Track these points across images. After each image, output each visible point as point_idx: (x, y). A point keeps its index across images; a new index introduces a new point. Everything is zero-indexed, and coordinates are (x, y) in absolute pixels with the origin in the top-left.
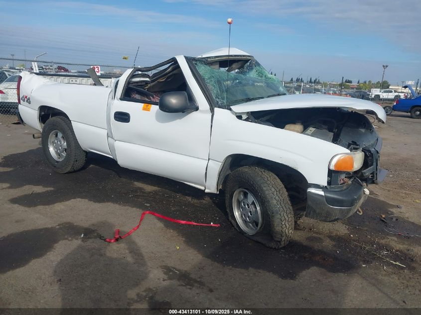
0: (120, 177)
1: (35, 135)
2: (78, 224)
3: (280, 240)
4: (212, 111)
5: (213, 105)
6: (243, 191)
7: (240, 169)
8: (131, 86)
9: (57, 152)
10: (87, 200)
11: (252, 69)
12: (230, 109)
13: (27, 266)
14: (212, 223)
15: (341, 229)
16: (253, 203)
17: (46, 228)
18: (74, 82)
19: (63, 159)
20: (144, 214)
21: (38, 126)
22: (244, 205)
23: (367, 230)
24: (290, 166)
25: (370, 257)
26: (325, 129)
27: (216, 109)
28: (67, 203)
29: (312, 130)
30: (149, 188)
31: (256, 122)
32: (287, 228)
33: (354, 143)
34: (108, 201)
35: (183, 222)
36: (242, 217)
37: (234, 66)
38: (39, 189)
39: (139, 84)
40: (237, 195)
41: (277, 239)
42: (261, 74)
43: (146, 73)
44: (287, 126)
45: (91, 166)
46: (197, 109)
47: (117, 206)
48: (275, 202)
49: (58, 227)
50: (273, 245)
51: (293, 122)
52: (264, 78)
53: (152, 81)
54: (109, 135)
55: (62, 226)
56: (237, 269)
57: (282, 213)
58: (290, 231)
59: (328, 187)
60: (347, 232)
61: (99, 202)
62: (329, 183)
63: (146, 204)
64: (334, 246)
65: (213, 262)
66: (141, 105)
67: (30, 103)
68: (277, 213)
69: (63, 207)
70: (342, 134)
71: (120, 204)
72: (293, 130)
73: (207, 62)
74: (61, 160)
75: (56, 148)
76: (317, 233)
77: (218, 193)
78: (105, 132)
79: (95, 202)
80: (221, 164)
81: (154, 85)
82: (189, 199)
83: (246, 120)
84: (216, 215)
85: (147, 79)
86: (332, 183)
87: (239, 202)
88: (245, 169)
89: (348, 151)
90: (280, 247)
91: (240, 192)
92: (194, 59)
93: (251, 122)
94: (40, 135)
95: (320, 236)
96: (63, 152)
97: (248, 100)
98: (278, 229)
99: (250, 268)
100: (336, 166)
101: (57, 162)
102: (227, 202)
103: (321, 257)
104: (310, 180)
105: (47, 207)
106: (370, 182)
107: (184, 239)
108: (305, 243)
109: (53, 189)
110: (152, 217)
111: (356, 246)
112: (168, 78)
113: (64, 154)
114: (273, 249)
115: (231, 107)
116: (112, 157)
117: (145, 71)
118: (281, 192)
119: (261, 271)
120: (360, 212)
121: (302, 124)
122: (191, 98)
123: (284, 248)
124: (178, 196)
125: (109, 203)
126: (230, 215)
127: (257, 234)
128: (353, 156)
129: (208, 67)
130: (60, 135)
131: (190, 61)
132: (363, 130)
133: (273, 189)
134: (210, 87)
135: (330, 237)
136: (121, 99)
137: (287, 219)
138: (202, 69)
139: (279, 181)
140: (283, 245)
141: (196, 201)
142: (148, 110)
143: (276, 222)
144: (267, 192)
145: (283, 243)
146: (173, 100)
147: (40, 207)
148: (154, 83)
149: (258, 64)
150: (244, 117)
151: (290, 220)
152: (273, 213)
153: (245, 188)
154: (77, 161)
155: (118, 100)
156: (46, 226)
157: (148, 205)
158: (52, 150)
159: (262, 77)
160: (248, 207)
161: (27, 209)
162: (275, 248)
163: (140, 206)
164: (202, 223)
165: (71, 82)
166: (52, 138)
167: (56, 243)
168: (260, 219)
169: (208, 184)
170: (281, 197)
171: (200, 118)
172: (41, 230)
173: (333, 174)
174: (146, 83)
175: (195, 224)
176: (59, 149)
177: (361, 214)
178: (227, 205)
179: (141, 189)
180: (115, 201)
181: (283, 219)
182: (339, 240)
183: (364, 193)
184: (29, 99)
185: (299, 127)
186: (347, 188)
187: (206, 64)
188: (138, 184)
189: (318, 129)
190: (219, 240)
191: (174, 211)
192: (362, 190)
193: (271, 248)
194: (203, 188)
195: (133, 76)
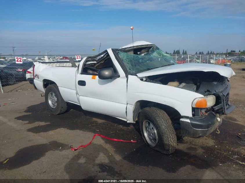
0: (86, 116)
1: (42, 95)
2: (59, 142)
3: (168, 149)
4: (127, 77)
5: (127, 74)
6: (148, 122)
7: (145, 109)
8: (86, 66)
9: (52, 103)
10: (66, 129)
11: (154, 51)
12: (137, 76)
13: (30, 164)
14: (132, 140)
15: (211, 142)
16: (153, 128)
17: (43, 144)
18: (62, 65)
19: (55, 107)
20: (95, 136)
21: (43, 90)
22: (149, 129)
23: (227, 143)
24: (170, 106)
25: (225, 160)
26: (192, 83)
27: (129, 76)
28: (56, 130)
29: (184, 84)
30: (100, 121)
31: (151, 82)
32: (172, 142)
33: (208, 91)
34: (77, 129)
35: (116, 140)
36: (148, 136)
37: (143, 51)
38: (42, 124)
39: (91, 65)
40: (145, 124)
41: (166, 149)
42: (160, 54)
43: (94, 59)
44: (169, 83)
45: (72, 110)
46: (119, 76)
47: (81, 132)
48: (164, 127)
49: (49, 143)
50: (165, 152)
51: (173, 81)
52: (161, 56)
53: (98, 63)
54: (77, 93)
55: (51, 143)
56: (142, 166)
57: (168, 134)
58: (174, 144)
59: (193, 118)
60: (213, 144)
61: (72, 129)
62: (193, 115)
63: (97, 130)
64: (204, 153)
65: (129, 162)
66: (91, 76)
67: (39, 78)
68: (165, 133)
69: (53, 133)
70: (201, 86)
71: (83, 130)
72: (172, 86)
73: (125, 51)
74: (54, 108)
75: (52, 101)
76: (194, 145)
77: (135, 123)
78: (75, 92)
79: (70, 130)
80: (133, 106)
81: (99, 65)
82: (121, 126)
83: (146, 81)
84: (135, 136)
85: (95, 62)
86: (196, 115)
87: (146, 128)
88: (147, 109)
89: (202, 96)
90: (169, 153)
91: (146, 122)
92: (117, 50)
93: (148, 82)
94: (44, 95)
95: (196, 147)
96: (55, 103)
97: (148, 69)
98: (166, 142)
99: (150, 166)
100: (196, 105)
101: (53, 109)
102: (140, 128)
103: (194, 159)
104: (182, 114)
105: (45, 133)
106: (222, 113)
107: (114, 149)
108: (186, 151)
109: (49, 123)
110: (99, 137)
111: (218, 153)
112: (105, 61)
113: (56, 104)
114: (165, 154)
115: (137, 74)
116: (79, 105)
117: (94, 58)
118: (167, 121)
119: (156, 167)
120: (218, 132)
121: (178, 81)
122: (115, 71)
123: (171, 154)
124: (116, 125)
125: (77, 130)
126: (142, 135)
127: (156, 146)
128: (206, 99)
129: (125, 54)
130: (54, 94)
131: (114, 51)
132: (215, 83)
133: (162, 120)
134: (126, 64)
135: (202, 147)
136: (81, 74)
137: (172, 137)
138: (122, 55)
139: (166, 115)
140: (171, 152)
141: (125, 128)
142: (94, 78)
143: (165, 139)
144: (159, 122)
145: (170, 151)
146: (107, 73)
147: (42, 133)
148: (98, 64)
149: (158, 48)
150: (144, 79)
151: (173, 138)
152: (163, 134)
153: (148, 120)
154: (62, 108)
155: (79, 74)
156: (43, 143)
157: (98, 131)
158: (50, 102)
159: (160, 56)
160: (151, 131)
161: (35, 134)
162: (167, 154)
163: (94, 131)
164: (127, 140)
165: (60, 66)
166: (50, 96)
167: (47, 152)
168: (157, 137)
169: (128, 118)
170: (167, 124)
171: (120, 81)
172: (40, 145)
173: (196, 110)
174: (95, 64)
175: (122, 141)
176: (53, 102)
177: (219, 133)
178: (141, 130)
179: (96, 122)
180: (80, 129)
181: (169, 137)
182: (208, 149)
183: (217, 121)
184: (38, 76)
185: (176, 83)
186: (205, 118)
187: (124, 52)
188: (95, 119)
189: (187, 84)
190: (135, 150)
191: (112, 134)
192: (216, 119)
193: (164, 154)
194: (126, 120)
195: (87, 61)
